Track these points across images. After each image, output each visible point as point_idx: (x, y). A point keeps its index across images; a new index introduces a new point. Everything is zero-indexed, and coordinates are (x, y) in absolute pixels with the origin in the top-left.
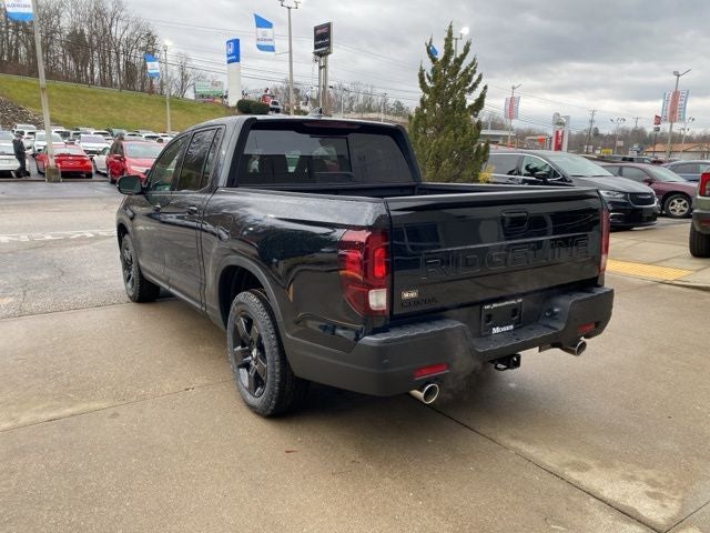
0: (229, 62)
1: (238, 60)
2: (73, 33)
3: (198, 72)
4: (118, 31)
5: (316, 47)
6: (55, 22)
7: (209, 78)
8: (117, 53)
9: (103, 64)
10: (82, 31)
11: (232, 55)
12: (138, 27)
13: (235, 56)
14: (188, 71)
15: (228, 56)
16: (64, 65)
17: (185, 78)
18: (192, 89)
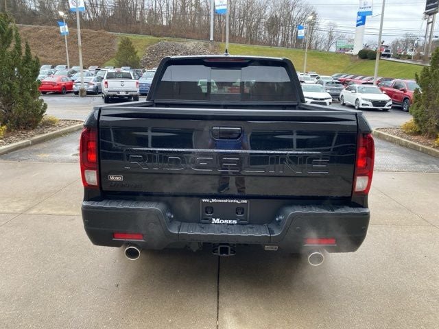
0: (357, 25)
1: (363, 24)
2: (272, 18)
3: (340, 34)
4: (295, 14)
5: (427, 9)
6: (263, 12)
7: (347, 37)
8: (293, 27)
9: (284, 34)
10: (276, 16)
11: (360, 20)
12: (306, 10)
13: (362, 20)
14: (334, 34)
15: (357, 21)
16: (264, 36)
17: (331, 38)
18: (334, 45)
